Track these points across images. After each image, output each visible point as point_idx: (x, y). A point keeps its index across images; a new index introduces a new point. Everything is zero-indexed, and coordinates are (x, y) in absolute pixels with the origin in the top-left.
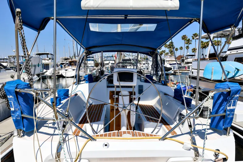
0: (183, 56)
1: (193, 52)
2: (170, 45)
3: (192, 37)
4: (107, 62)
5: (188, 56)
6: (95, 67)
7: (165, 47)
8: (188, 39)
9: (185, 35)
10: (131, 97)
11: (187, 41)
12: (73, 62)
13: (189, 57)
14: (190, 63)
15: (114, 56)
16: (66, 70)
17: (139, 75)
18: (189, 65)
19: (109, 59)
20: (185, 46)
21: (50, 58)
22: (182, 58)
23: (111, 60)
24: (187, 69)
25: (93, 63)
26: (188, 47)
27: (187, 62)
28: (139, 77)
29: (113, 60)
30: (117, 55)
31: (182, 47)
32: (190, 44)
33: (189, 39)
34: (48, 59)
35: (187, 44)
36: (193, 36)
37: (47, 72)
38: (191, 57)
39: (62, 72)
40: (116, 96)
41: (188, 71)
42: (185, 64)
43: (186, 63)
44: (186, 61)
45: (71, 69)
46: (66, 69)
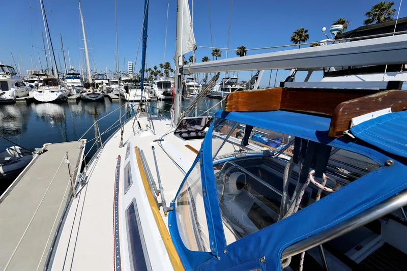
4: (100, 81)
6: (85, 89)
12: (50, 80)
16: (40, 92)
19: (100, 77)
21: (7, 73)
23: (103, 79)
25: (80, 82)
29: (107, 79)
34: (5, 73)
37: (5, 95)
39: (34, 94)
45: (48, 90)
46: (39, 90)
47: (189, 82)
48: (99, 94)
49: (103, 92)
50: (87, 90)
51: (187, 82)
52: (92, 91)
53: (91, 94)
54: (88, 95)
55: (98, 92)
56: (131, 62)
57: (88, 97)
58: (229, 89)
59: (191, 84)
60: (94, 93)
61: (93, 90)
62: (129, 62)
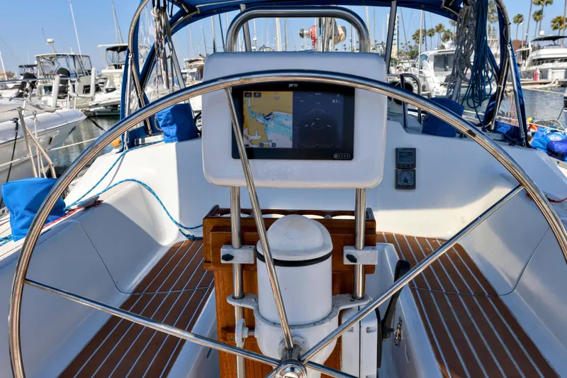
0: (525, 42)
1: (555, 28)
5: (540, 39)
10: (347, 262)
13: (542, 43)
14: (547, 62)
15: (308, 35)
17: (398, 102)
18: (545, 66)
20: (533, 12)
22: (521, 47)
24: (539, 80)
26: (540, 13)
27: (539, 60)
28: (399, 109)
30: (316, 29)
32: (548, 5)
35: (539, 3)
38: (551, 42)
40: (242, 256)
41: (541, 84)
42: (529, 66)
43: (534, 60)
44: (533, 55)
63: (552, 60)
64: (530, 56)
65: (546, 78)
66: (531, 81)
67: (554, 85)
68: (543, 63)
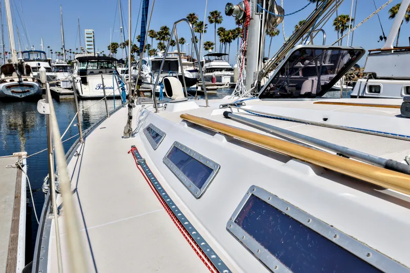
2: (162, 32)
3: (209, 18)
4: (35, 64)
5: (209, 55)
6: (3, 77)
7: (151, 37)
8: (198, 21)
9: (194, 14)
11: (198, 26)
13: (211, 58)
14: (217, 71)
19: (34, 56)
23: (40, 60)
24: (216, 83)
27: (211, 69)
31: (183, 39)
33: (202, 22)
35: (198, 31)
36: (210, 15)
38: (217, 57)
41: (218, 85)
42: (205, 73)
43: (207, 69)
44: (206, 65)
47: (209, 61)
48: (31, 86)
49: (39, 81)
50: (8, 79)
51: (207, 62)
52: (16, 80)
53: (15, 86)
54: (9, 87)
55: (30, 81)
56: (91, 31)
57: (8, 93)
58: (297, 69)
59: (215, 64)
60: (20, 84)
61: (20, 77)
62: (87, 31)
63: (221, 70)
64: (204, 66)
65: (221, 81)
66: (210, 83)
67: (227, 86)
68: (215, 71)
